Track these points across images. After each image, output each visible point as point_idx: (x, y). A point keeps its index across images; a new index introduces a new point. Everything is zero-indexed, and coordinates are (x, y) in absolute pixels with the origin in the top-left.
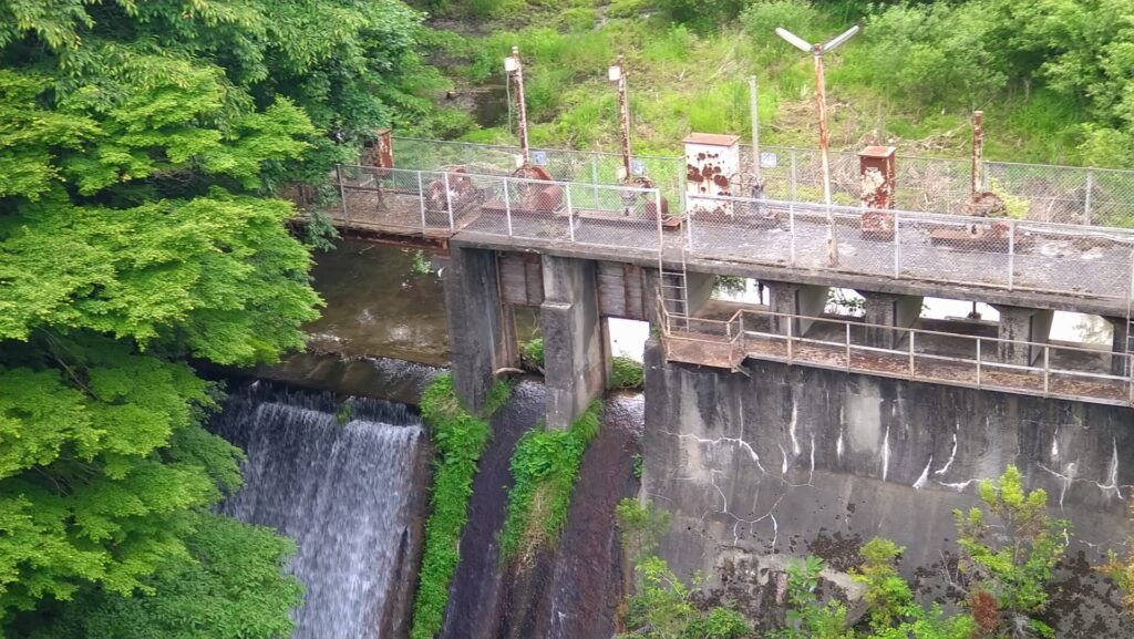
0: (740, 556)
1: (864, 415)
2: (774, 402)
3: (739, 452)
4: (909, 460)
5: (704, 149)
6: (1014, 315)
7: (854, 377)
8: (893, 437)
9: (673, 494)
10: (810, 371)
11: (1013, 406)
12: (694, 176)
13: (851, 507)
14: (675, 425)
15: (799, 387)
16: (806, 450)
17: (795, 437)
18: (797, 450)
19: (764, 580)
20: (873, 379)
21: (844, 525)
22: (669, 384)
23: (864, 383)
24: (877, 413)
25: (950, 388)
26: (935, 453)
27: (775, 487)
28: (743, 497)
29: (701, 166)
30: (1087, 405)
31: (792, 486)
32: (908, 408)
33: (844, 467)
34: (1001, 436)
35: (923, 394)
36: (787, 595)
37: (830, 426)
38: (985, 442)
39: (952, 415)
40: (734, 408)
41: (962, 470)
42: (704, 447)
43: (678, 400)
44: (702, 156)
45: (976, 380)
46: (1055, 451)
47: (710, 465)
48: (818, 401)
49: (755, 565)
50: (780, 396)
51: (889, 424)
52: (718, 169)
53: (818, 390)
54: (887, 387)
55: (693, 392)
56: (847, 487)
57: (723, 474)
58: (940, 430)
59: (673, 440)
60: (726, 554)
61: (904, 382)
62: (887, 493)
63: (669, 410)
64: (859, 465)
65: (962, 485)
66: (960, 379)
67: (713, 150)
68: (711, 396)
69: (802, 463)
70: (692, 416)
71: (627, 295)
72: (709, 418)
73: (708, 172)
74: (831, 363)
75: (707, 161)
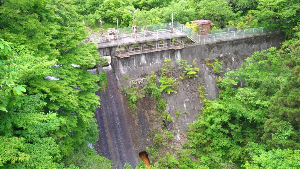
0: (133, 80)
1: (143, 59)
2: (132, 60)
3: (128, 68)
4: (149, 63)
5: (111, 30)
6: (158, 42)
7: (141, 54)
8: (146, 60)
9: (121, 76)
10: (136, 55)
11: (159, 52)
12: (110, 34)
13: (144, 70)
14: (119, 67)
15: (135, 58)
16: (136, 65)
17: (135, 64)
18: (135, 66)
19: (137, 82)
20: (144, 54)
21: (144, 73)
22: (117, 62)
23: (143, 55)
24: (144, 58)
25: (153, 52)
26: (151, 61)
27: (134, 71)
28: (130, 73)
29: (111, 33)
30: (167, 50)
31: (136, 70)
32: (148, 56)
33: (141, 66)
34: (158, 56)
35: (150, 54)
36: (140, 83)
37: (139, 61)
38: (157, 58)
39: (153, 56)
40: (126, 62)
41: (155, 62)
42: (123, 69)
43: (119, 64)
44: (111, 31)
45: (156, 50)
46: (164, 56)
47: (125, 71)
48: (137, 59)
49: (135, 81)
50: (132, 59)
51: (146, 59)
52: (114, 33)
53: (137, 57)
54: (145, 54)
55: (121, 62)
56: (142, 68)
57: (127, 72)
58: (152, 57)
59: (119, 69)
60: (131, 81)
61: (147, 53)
62: (147, 67)
63: (118, 66)
64: (143, 65)
65: (155, 64)
66: (154, 51)
67: (113, 30)
68: (123, 62)
69: (136, 67)
70: (121, 65)
71: (104, 53)
72: (123, 65)
73: (112, 33)
74: (139, 53)
75: (112, 32)
